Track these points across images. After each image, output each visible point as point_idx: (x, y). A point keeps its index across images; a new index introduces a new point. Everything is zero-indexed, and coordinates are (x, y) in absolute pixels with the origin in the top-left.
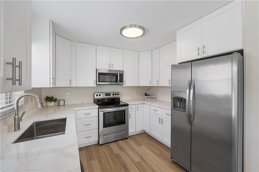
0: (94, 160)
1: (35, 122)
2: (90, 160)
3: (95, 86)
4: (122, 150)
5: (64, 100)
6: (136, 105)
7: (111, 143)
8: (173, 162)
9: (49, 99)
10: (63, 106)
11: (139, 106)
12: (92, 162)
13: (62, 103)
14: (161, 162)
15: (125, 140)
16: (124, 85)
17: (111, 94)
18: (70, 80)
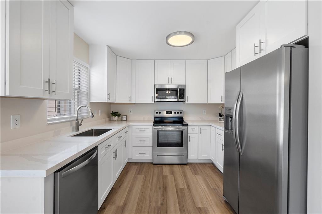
0: (141, 174)
1: (94, 129)
2: (138, 174)
3: (153, 102)
4: (173, 174)
5: (127, 116)
6: (198, 126)
7: (165, 165)
8: (226, 201)
9: (115, 114)
10: (126, 121)
11: (202, 128)
12: (139, 176)
13: (124, 118)
14: (209, 197)
15: (182, 165)
16: (186, 102)
17: (173, 112)
18: (130, 97)
